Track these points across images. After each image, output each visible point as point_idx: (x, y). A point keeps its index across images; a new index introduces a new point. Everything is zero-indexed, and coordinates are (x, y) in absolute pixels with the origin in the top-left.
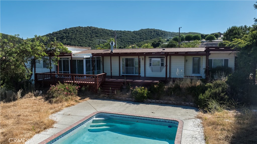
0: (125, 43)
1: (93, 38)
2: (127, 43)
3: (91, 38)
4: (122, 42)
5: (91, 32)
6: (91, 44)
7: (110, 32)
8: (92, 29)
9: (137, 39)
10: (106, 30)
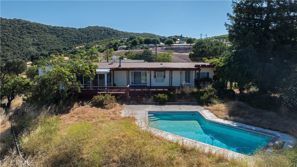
0: (69, 43)
1: (24, 35)
2: (71, 43)
3: (21, 34)
4: (64, 41)
5: (21, 27)
6: (22, 44)
7: (48, 28)
8: (21, 23)
9: (84, 38)
10: (43, 25)
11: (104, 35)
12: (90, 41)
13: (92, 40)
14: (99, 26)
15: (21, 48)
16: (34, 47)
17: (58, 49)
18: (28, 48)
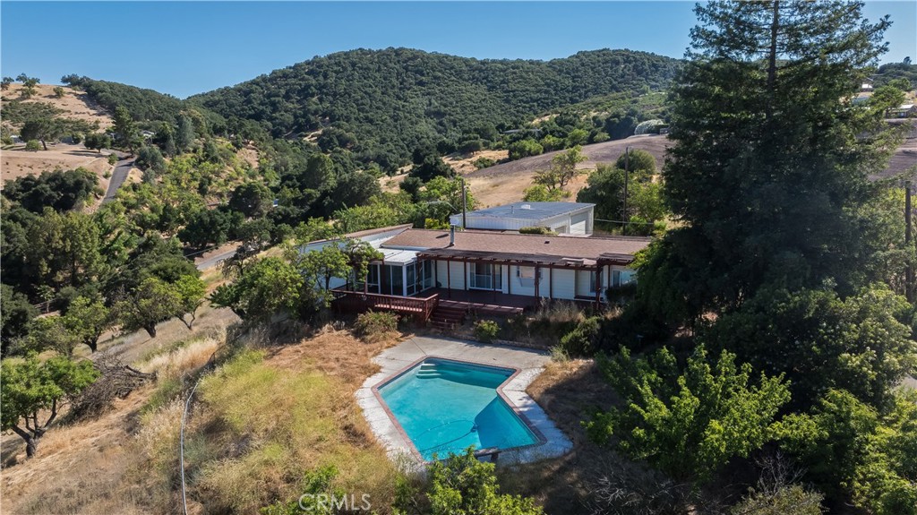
0: (519, 106)
1: (408, 89)
2: (524, 107)
4: (507, 101)
5: (401, 70)
6: (401, 114)
7: (467, 65)
8: (404, 57)
9: (562, 89)
10: (454, 59)
11: (623, 77)
12: (580, 96)
13: (586, 92)
14: (611, 49)
15: (398, 126)
16: (429, 120)
17: (482, 129)
18: (416, 124)
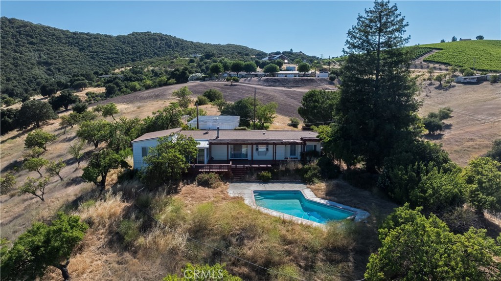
0: (100, 61)
1: (23, 46)
2: (104, 62)
3: (16, 46)
4: (93, 58)
5: (16, 33)
6: (19, 62)
7: (63, 34)
8: (16, 25)
9: (126, 53)
10: (55, 30)
11: (160, 48)
12: (137, 57)
13: (140, 55)
14: (152, 32)
15: (19, 70)
16: (41, 67)
17: (86, 75)
18: (32, 69)
